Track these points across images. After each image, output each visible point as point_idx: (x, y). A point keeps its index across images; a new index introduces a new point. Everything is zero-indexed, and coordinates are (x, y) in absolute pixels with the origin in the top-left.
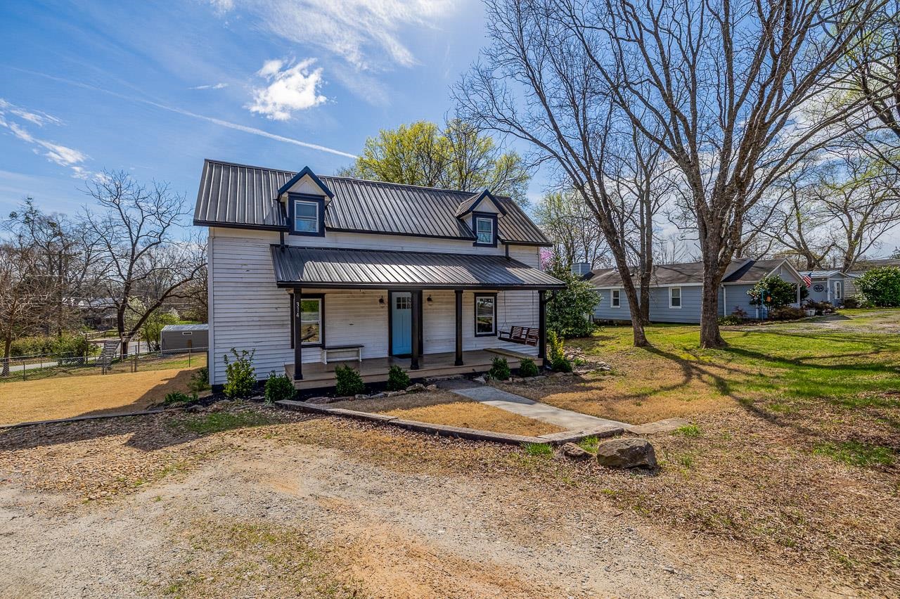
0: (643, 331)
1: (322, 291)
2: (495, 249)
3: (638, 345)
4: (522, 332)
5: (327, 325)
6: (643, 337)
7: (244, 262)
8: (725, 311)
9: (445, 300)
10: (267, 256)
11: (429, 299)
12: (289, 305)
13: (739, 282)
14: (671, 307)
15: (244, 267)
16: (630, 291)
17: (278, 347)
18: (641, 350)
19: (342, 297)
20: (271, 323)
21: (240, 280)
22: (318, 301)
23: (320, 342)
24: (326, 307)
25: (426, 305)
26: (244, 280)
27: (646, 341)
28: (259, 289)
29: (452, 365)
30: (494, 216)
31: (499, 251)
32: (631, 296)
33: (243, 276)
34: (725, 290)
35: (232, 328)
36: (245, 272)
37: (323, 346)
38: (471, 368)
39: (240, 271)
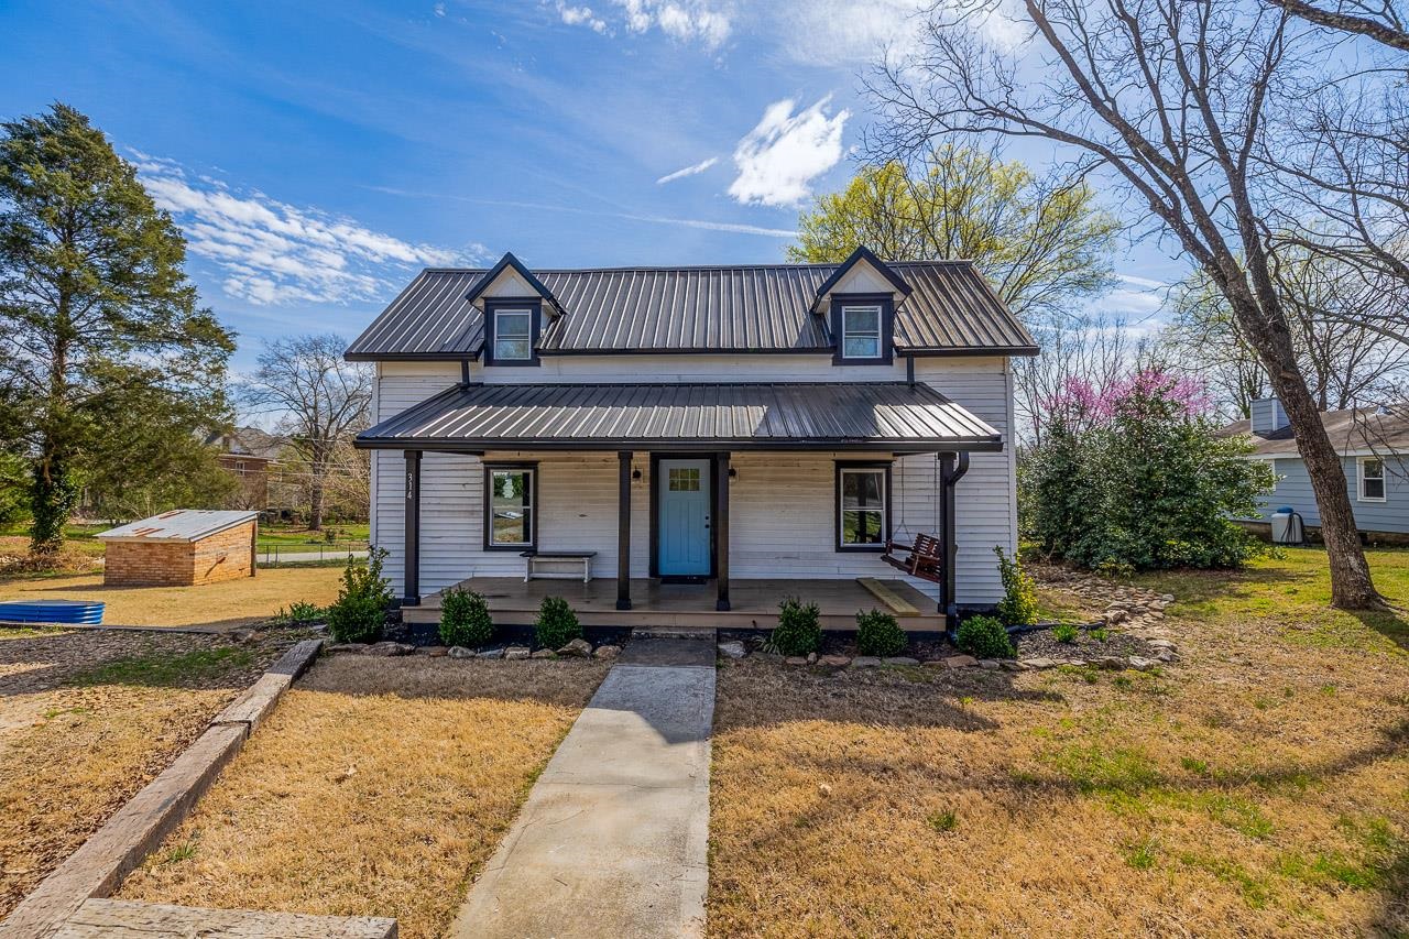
0: (1364, 566)
1: (535, 456)
2: (887, 367)
3: (1342, 602)
5: (542, 515)
6: (1365, 583)
9: (766, 475)
11: (732, 473)
12: (482, 480)
17: (465, 548)
18: (1347, 618)
19: (570, 467)
20: (456, 508)
22: (528, 475)
24: (540, 483)
30: (885, 300)
31: (895, 372)
37: (533, 550)
38: (749, 618)
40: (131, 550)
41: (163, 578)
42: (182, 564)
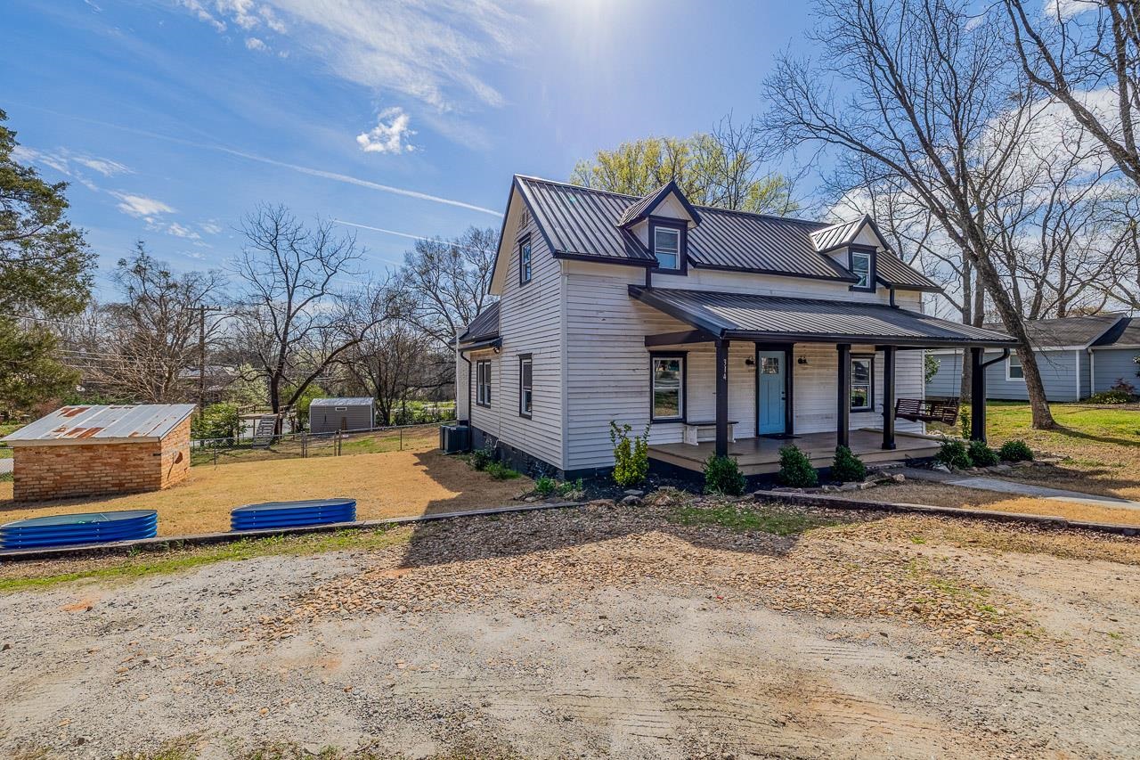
1: (684, 348)
2: (873, 294)
3: (1040, 427)
4: (919, 406)
5: (689, 394)
6: (1049, 417)
7: (602, 308)
8: (1093, 385)
9: (817, 363)
10: (625, 301)
11: (800, 361)
12: (649, 366)
13: (1116, 345)
14: (1008, 378)
15: (600, 315)
16: (1026, 354)
17: (637, 422)
19: (707, 356)
20: (629, 390)
21: (595, 332)
22: (678, 361)
23: (680, 416)
24: (688, 368)
25: (797, 369)
26: (600, 332)
27: (1053, 422)
28: (616, 344)
29: (878, 448)
31: (877, 298)
32: (1028, 361)
33: (597, 326)
34: (1092, 356)
35: (586, 396)
36: (600, 320)
37: (683, 421)
38: (904, 454)
39: (595, 320)
40: (59, 456)
41: (114, 485)
42: (143, 466)
